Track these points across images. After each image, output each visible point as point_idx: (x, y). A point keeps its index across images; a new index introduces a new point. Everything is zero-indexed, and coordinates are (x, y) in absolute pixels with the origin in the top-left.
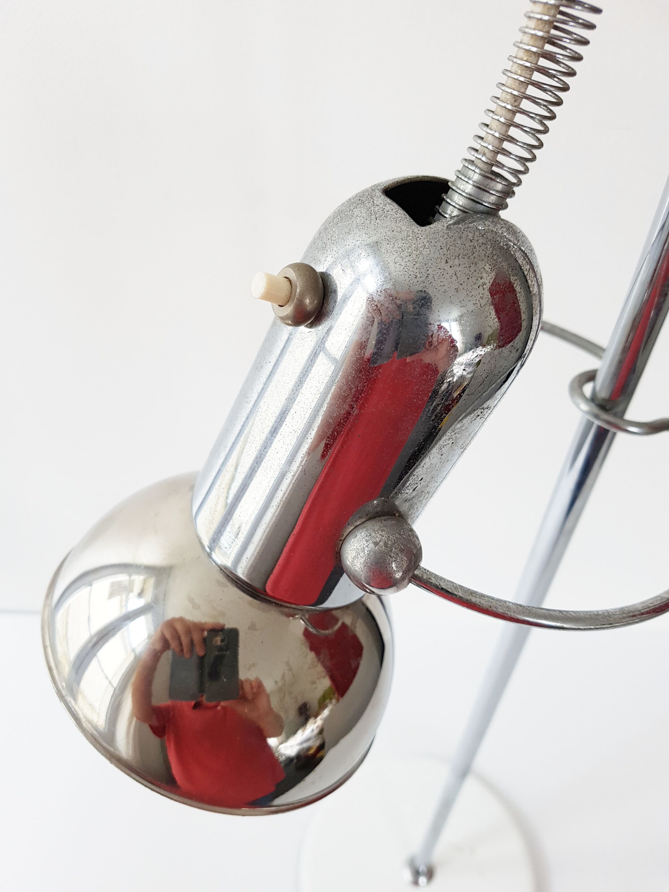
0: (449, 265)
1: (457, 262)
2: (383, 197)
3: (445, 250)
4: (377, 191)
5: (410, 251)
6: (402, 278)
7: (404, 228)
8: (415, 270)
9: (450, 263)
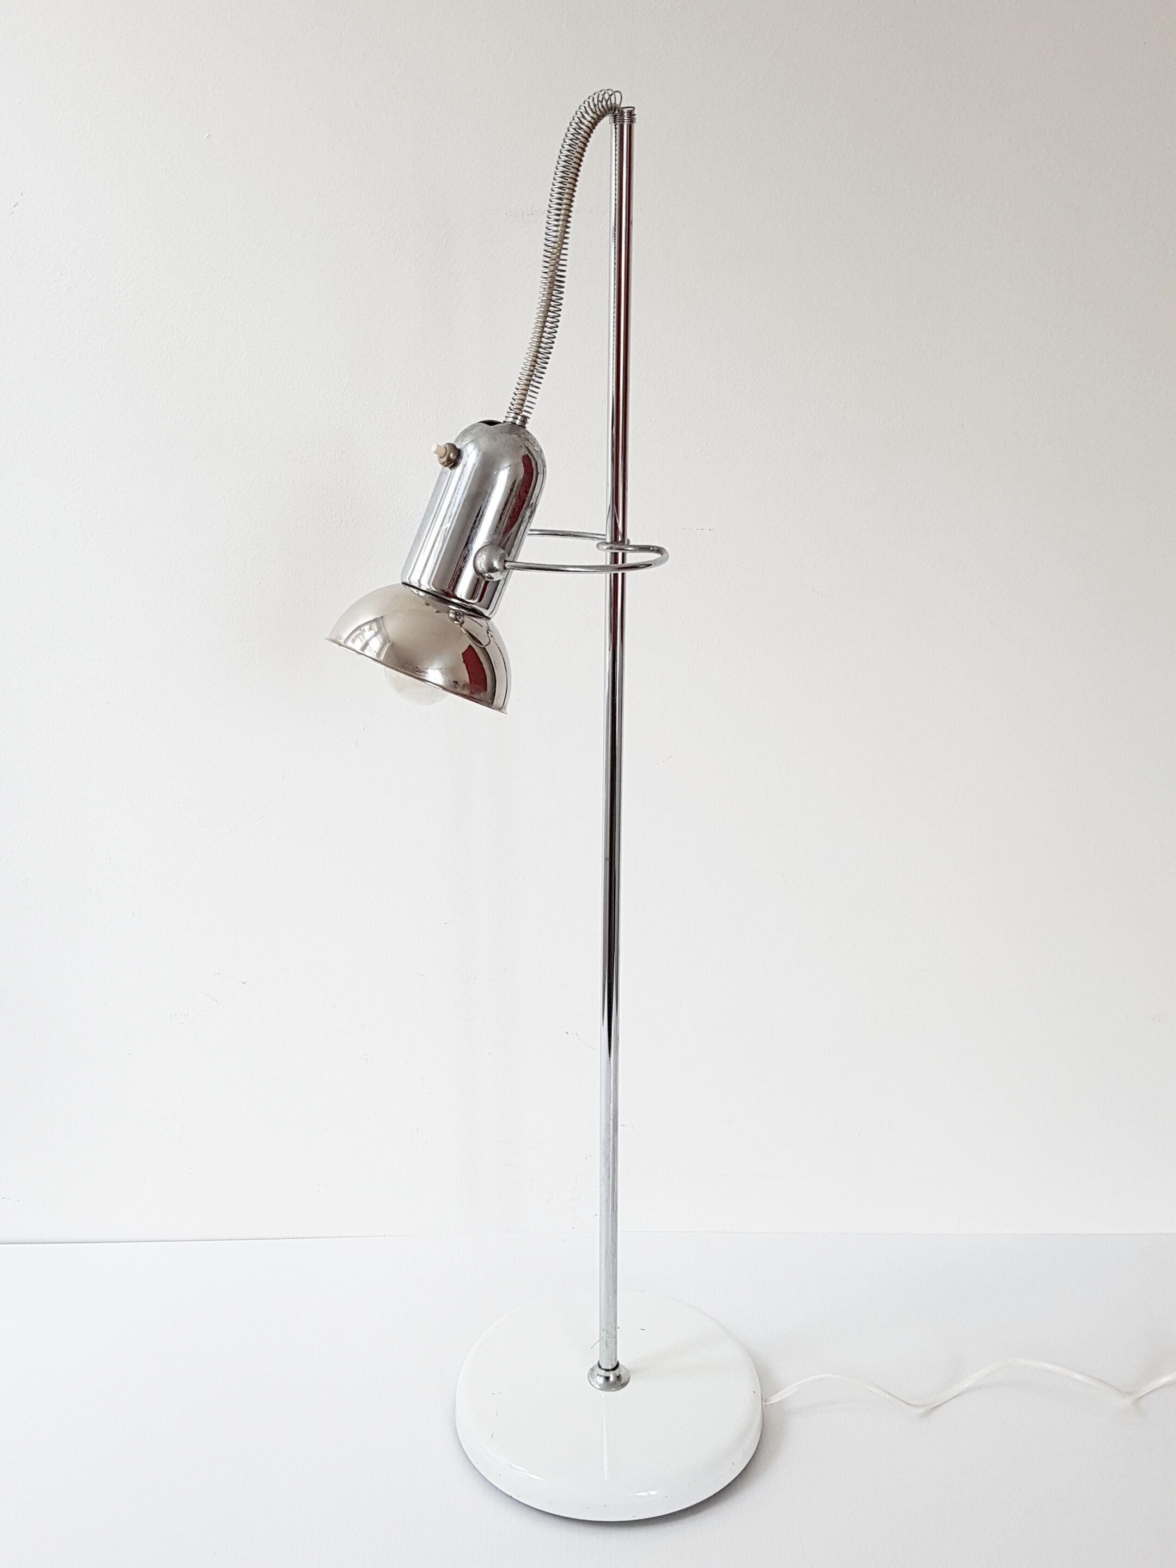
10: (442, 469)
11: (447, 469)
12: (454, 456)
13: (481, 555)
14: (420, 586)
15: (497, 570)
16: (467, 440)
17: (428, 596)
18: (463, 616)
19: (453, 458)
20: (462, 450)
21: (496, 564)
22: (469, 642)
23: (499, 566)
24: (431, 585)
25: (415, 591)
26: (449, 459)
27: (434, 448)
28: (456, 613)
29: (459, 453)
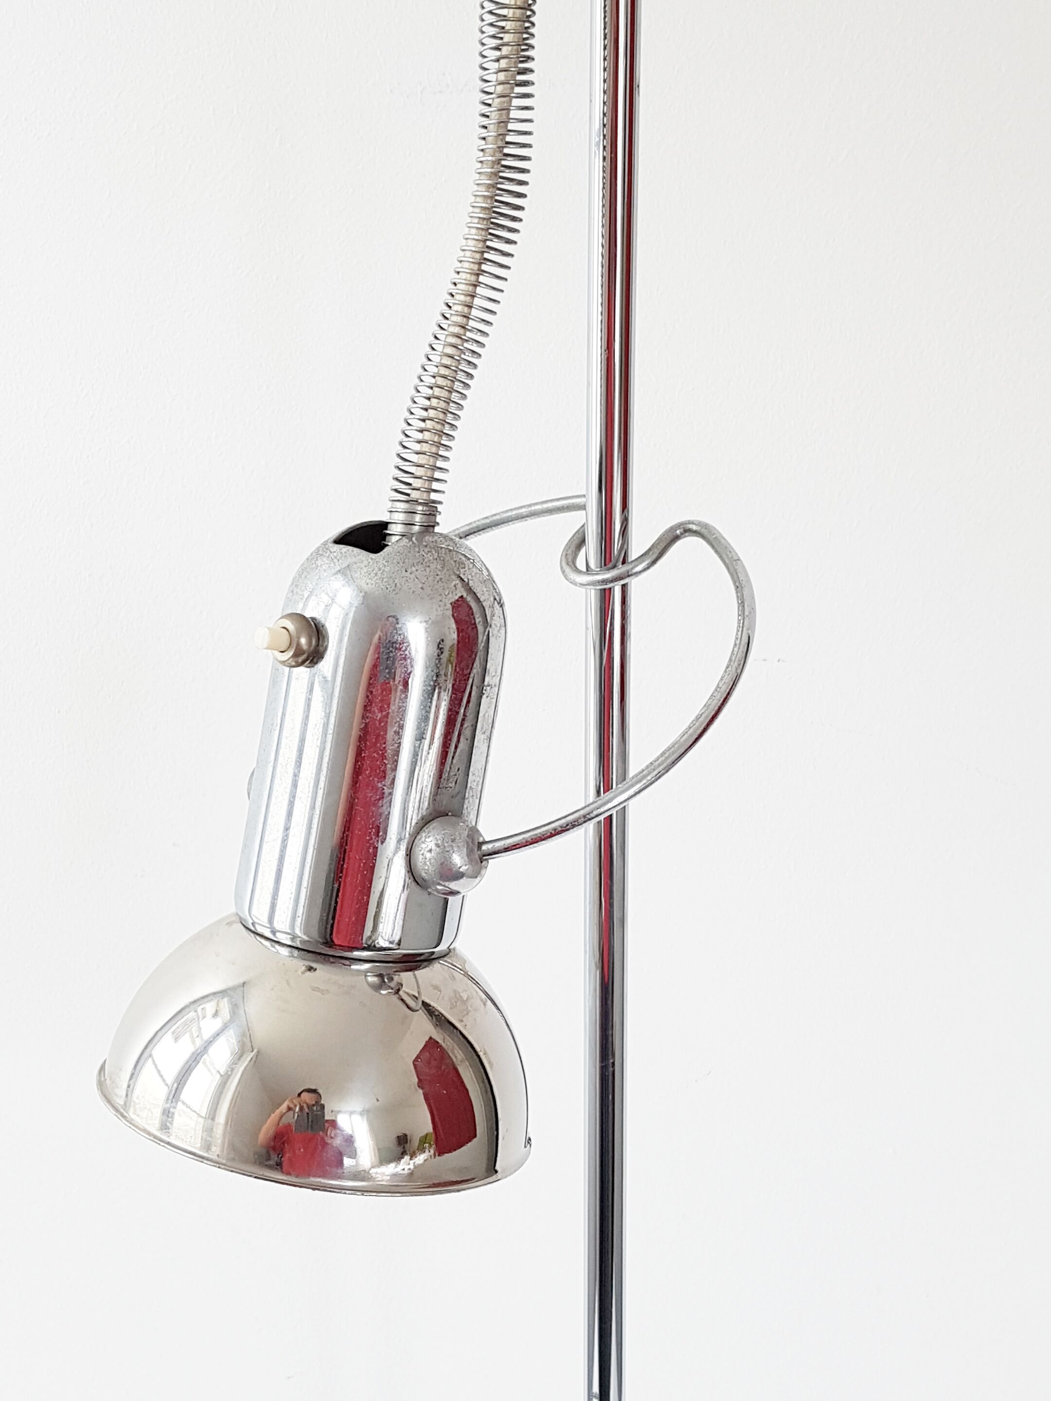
0: (408, 573)
1: (414, 569)
2: (336, 546)
3: (401, 564)
4: (329, 544)
5: (375, 572)
6: (377, 593)
7: (364, 559)
8: (384, 584)
9: (409, 571)
10: (296, 680)
11: (301, 671)
12: (308, 638)
13: (424, 843)
14: (274, 935)
15: (463, 874)
16: (321, 594)
17: (299, 953)
18: (394, 975)
19: (308, 645)
20: (321, 619)
21: (459, 859)
22: (428, 1028)
23: (465, 862)
24: (297, 929)
25: (267, 944)
26: (300, 653)
27: (263, 639)
28: (378, 974)
29: (319, 633)
